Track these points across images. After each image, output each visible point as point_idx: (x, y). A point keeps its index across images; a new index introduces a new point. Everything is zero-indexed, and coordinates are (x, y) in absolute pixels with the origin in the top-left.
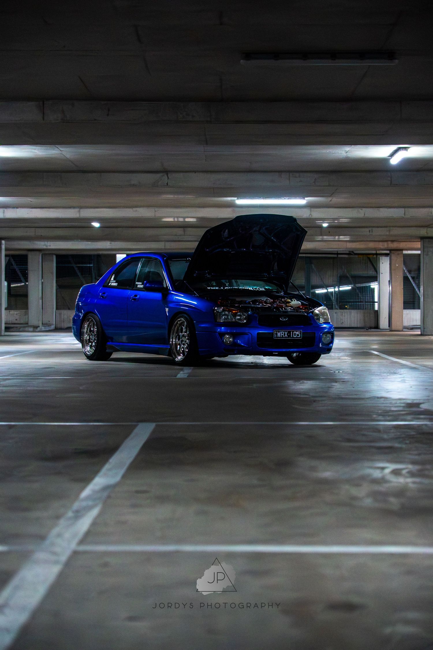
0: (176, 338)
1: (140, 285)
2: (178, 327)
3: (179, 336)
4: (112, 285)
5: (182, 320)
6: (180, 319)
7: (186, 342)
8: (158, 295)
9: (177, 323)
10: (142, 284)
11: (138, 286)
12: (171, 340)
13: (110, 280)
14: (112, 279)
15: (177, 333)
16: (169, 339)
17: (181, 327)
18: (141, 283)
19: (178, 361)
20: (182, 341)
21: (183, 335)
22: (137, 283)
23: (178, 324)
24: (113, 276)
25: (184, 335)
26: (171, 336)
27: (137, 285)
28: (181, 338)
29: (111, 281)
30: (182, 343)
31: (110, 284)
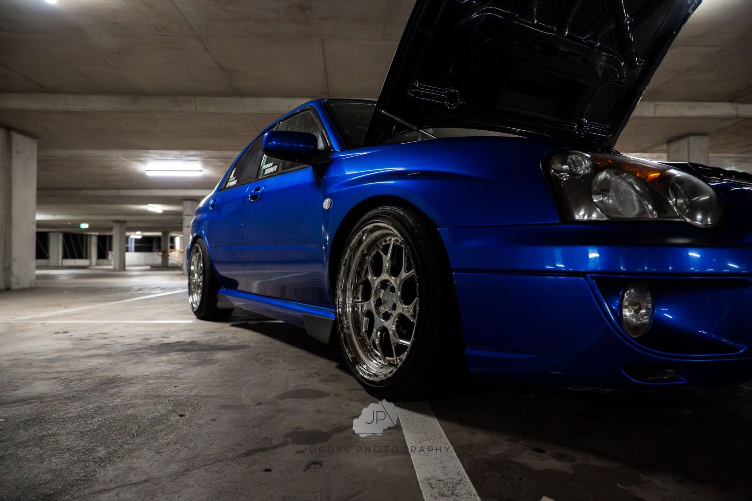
0: (356, 289)
1: (271, 167)
2: (363, 256)
3: (367, 285)
4: (230, 185)
5: (380, 228)
6: (372, 225)
7: (394, 307)
8: (303, 175)
9: (360, 242)
10: (272, 166)
11: (266, 172)
12: (341, 300)
13: (229, 178)
14: (232, 176)
15: (358, 273)
16: (334, 295)
17: (374, 253)
18: (271, 164)
19: (366, 377)
20: (379, 303)
21: (384, 284)
22: (264, 167)
23: (364, 244)
24: (234, 171)
25: (387, 281)
26: (340, 285)
27: (264, 170)
28: (376, 291)
29: (230, 180)
30: (378, 313)
31: (227, 186)
